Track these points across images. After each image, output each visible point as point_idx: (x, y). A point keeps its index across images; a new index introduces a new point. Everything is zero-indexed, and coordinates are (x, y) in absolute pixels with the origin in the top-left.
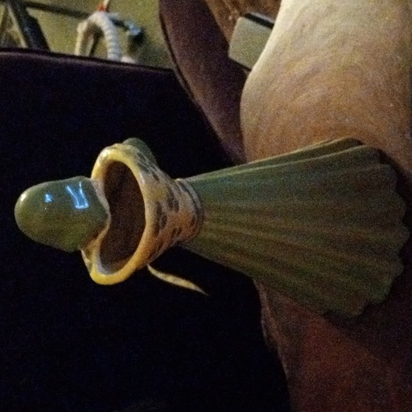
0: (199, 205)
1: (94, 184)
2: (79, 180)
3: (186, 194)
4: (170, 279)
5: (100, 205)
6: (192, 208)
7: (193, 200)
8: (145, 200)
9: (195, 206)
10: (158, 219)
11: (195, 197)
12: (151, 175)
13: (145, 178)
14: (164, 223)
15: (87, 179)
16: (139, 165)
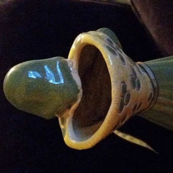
0: (155, 84)
1: (70, 64)
2: (57, 60)
3: (145, 74)
4: (128, 138)
5: (74, 82)
6: (150, 86)
7: (151, 80)
8: (112, 80)
9: (153, 85)
10: (123, 97)
11: (152, 77)
12: (118, 57)
13: (112, 59)
14: (128, 101)
15: (64, 59)
16: (108, 47)
